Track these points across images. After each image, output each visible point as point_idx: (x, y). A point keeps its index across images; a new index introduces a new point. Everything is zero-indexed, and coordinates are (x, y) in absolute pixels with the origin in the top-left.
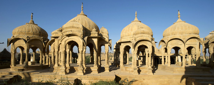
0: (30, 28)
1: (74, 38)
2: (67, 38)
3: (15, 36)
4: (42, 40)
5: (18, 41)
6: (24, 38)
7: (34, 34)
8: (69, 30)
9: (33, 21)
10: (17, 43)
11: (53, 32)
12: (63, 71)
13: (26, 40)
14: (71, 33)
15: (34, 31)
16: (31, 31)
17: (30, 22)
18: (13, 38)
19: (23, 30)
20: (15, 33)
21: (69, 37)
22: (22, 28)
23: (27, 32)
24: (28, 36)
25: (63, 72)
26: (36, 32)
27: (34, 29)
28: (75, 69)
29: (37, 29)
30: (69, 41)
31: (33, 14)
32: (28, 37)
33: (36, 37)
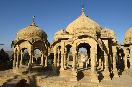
0: (34, 30)
1: (87, 40)
2: (79, 40)
3: (20, 38)
4: (44, 42)
5: (23, 43)
6: (28, 40)
7: (37, 36)
8: (81, 31)
9: (35, 24)
10: (22, 45)
11: (55, 34)
12: (74, 76)
13: (31, 41)
14: (82, 34)
15: (38, 33)
16: (36, 33)
17: (32, 24)
18: (19, 40)
19: (28, 32)
20: (20, 34)
21: (80, 39)
22: (27, 30)
23: (31, 34)
24: (33, 37)
25: (75, 78)
26: (40, 34)
27: (37, 31)
28: (83, 74)
29: (40, 31)
30: (81, 42)
31: (34, 17)
32: (32, 39)
33: (40, 38)
